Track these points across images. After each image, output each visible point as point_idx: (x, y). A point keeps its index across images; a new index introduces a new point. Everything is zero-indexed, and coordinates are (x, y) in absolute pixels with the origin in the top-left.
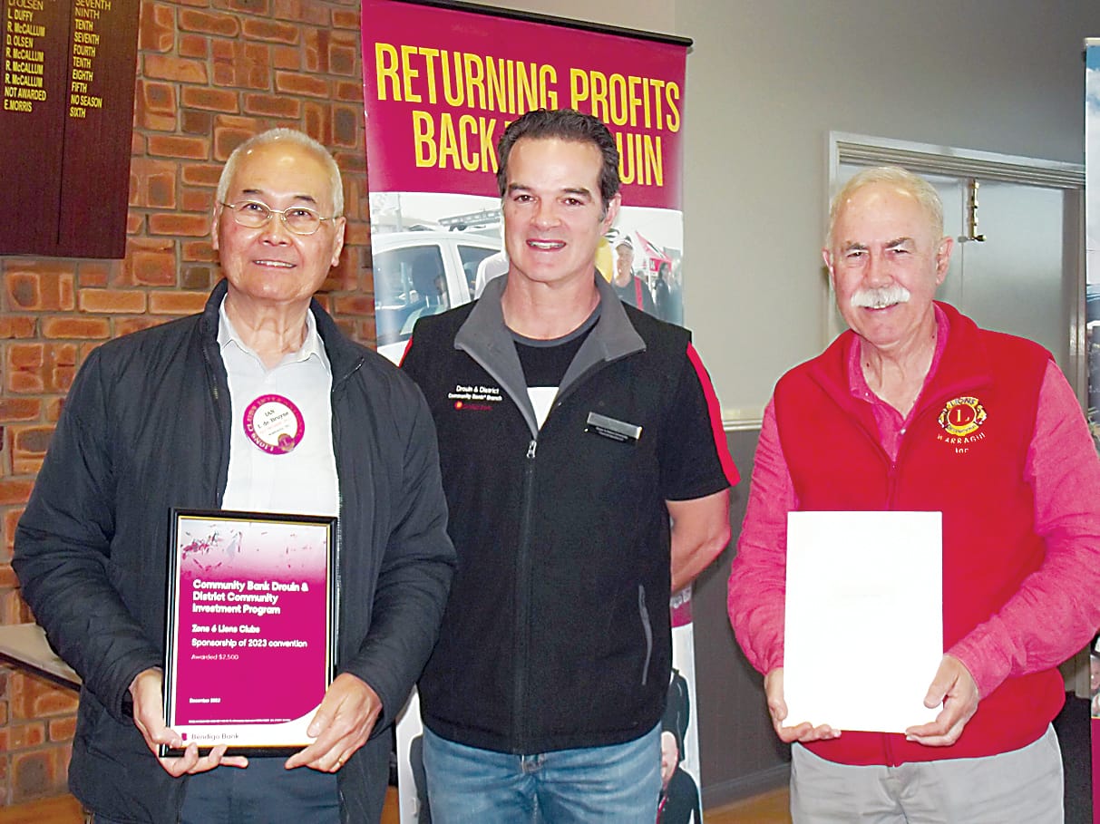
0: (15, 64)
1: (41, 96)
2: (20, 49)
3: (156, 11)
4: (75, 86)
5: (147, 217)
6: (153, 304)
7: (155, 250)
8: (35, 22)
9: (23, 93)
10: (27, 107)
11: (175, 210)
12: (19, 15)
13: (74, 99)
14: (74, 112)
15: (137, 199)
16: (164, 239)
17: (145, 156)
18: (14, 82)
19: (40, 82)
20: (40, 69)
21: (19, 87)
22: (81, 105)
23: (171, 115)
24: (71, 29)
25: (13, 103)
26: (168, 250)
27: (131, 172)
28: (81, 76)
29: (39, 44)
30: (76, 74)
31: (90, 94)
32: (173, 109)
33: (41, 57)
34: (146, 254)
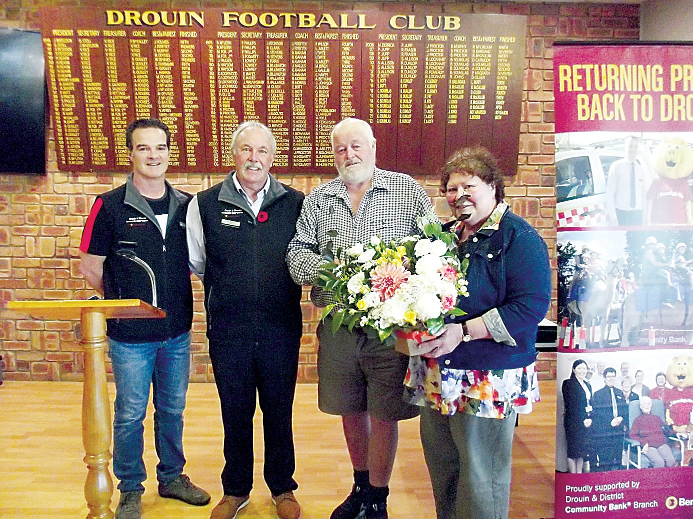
0: (474, 101)
1: (484, 112)
2: (476, 95)
3: (534, 74)
4: (497, 107)
5: (527, 157)
6: (529, 192)
7: (530, 171)
8: (482, 84)
9: (477, 112)
10: (479, 117)
11: (539, 154)
12: (475, 82)
13: (497, 113)
14: (496, 118)
15: (523, 150)
16: (534, 166)
17: (528, 133)
18: (474, 108)
19: (483, 107)
20: (483, 102)
21: (475, 110)
22: (500, 114)
23: (539, 115)
24: (496, 85)
25: (473, 116)
26: (537, 170)
27: (520, 139)
28: (500, 103)
29: (483, 92)
30: (497, 102)
31: (503, 110)
32: (539, 113)
33: (484, 97)
34: (526, 172)
